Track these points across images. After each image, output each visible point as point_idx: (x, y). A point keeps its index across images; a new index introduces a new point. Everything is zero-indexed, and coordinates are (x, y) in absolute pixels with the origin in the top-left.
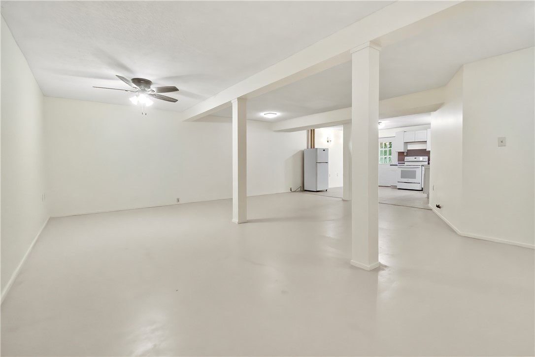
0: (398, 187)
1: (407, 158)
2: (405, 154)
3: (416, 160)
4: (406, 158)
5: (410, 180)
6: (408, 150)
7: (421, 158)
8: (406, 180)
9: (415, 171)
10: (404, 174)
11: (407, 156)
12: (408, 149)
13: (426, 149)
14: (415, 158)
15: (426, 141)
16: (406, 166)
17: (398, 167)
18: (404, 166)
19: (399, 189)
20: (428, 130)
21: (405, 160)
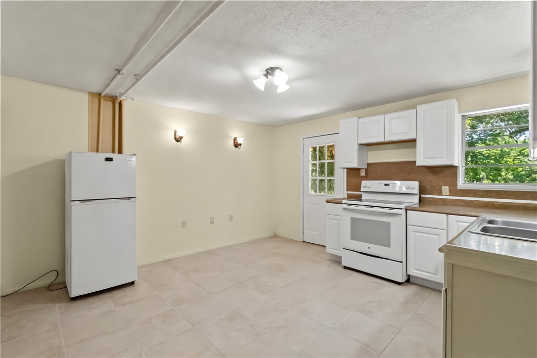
0: (344, 264)
1: (366, 185)
2: (363, 174)
3: (387, 189)
4: (364, 183)
5: (375, 249)
6: (368, 164)
7: (399, 185)
8: (363, 246)
9: (388, 224)
10: (358, 230)
11: (366, 178)
12: (370, 161)
13: (415, 162)
14: (385, 185)
15: (414, 141)
16: (363, 208)
17: (345, 209)
18: (359, 208)
19: (345, 268)
20: (418, 107)
21: (362, 189)
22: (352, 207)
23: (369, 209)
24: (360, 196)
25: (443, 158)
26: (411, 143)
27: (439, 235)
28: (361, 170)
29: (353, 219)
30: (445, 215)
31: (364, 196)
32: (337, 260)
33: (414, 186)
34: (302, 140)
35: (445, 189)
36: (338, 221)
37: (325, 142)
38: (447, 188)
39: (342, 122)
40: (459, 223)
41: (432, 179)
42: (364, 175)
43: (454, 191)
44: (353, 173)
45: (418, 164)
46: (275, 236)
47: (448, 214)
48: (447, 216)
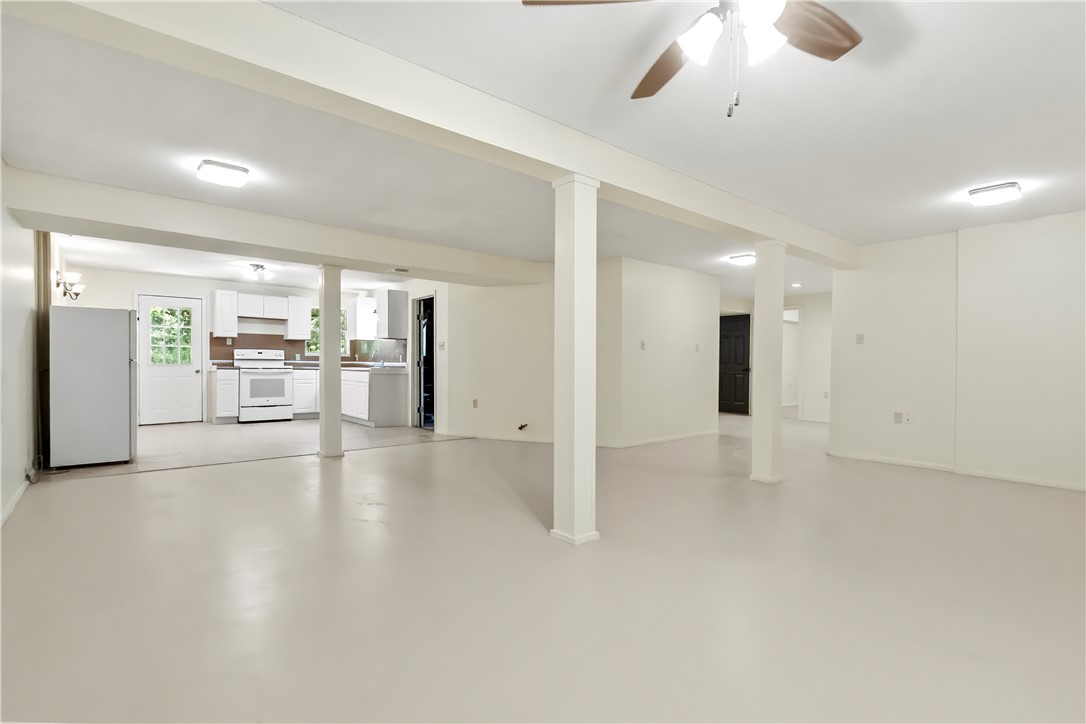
0: (242, 421)
1: (239, 353)
2: (230, 343)
3: (260, 356)
4: (237, 351)
5: (273, 401)
7: (270, 354)
9: (283, 380)
11: (241, 347)
13: (284, 336)
14: (259, 353)
15: (286, 320)
17: (244, 373)
18: (258, 370)
19: (244, 423)
20: (289, 297)
21: (236, 357)
22: (252, 370)
23: (268, 370)
24: (231, 364)
26: (283, 321)
27: (311, 383)
28: (228, 339)
29: (252, 381)
30: (316, 370)
31: (236, 364)
33: (280, 354)
34: (136, 296)
35: (298, 356)
36: (232, 386)
39: (219, 292)
41: (289, 347)
43: (303, 358)
44: (217, 341)
45: (289, 338)
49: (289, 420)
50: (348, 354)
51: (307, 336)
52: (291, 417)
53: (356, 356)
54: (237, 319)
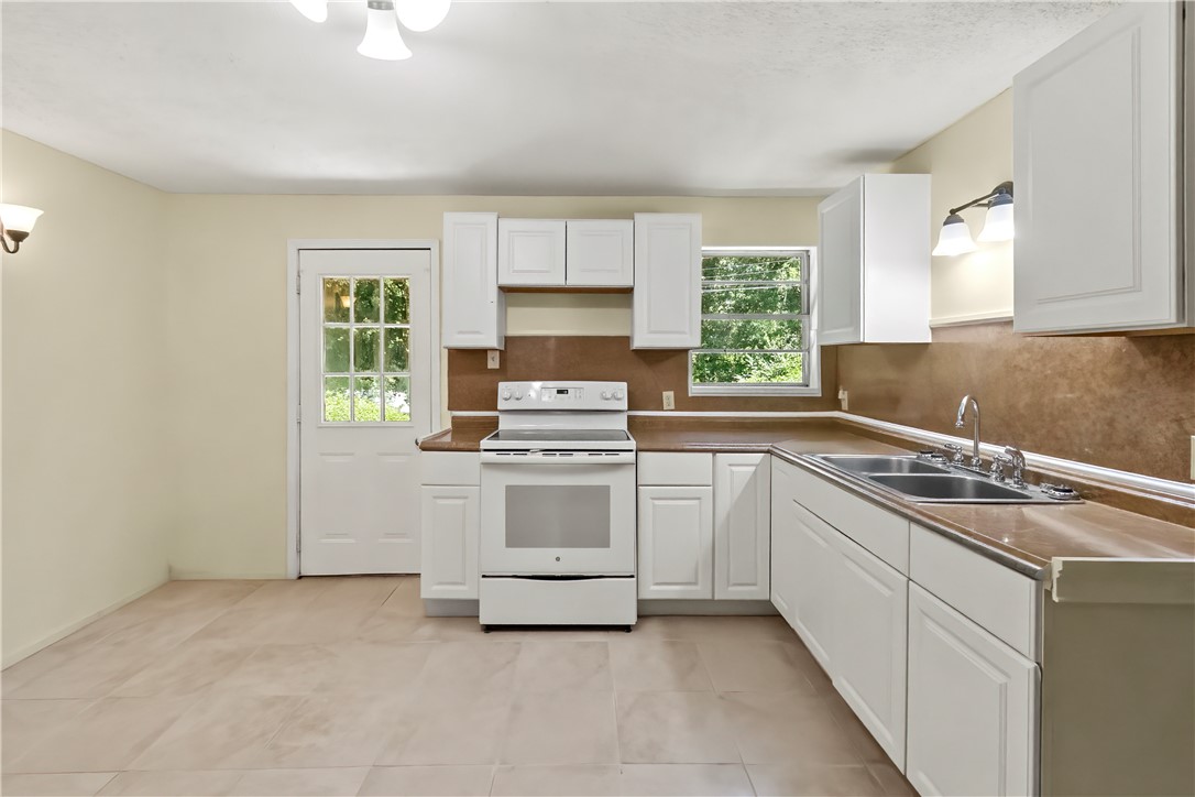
0: (484, 620)
1: (514, 392)
2: (494, 363)
3: (568, 402)
4: (505, 388)
6: (508, 340)
7: (588, 393)
8: (541, 559)
9: (605, 490)
10: (526, 517)
11: (505, 373)
12: (511, 332)
13: (627, 340)
14: (560, 392)
15: (628, 291)
16: (539, 458)
17: (487, 465)
18: (529, 458)
19: (489, 628)
20: (638, 216)
21: (501, 405)
22: (511, 458)
23: (558, 458)
24: (494, 423)
25: (684, 333)
26: (622, 295)
27: (699, 499)
28: (490, 354)
29: (512, 492)
30: (710, 455)
31: (505, 424)
32: (461, 614)
33: (615, 393)
34: (292, 252)
35: (669, 396)
36: (461, 502)
37: (383, 269)
38: (671, 394)
39: (450, 219)
40: (733, 468)
41: (645, 374)
42: (497, 367)
43: (684, 402)
44: (465, 361)
45: (638, 343)
46: (175, 584)
47: (715, 452)
48: (714, 456)
49: (627, 629)
50: (815, 387)
51: (690, 338)
52: (631, 620)
53: (843, 395)
54: (493, 294)
